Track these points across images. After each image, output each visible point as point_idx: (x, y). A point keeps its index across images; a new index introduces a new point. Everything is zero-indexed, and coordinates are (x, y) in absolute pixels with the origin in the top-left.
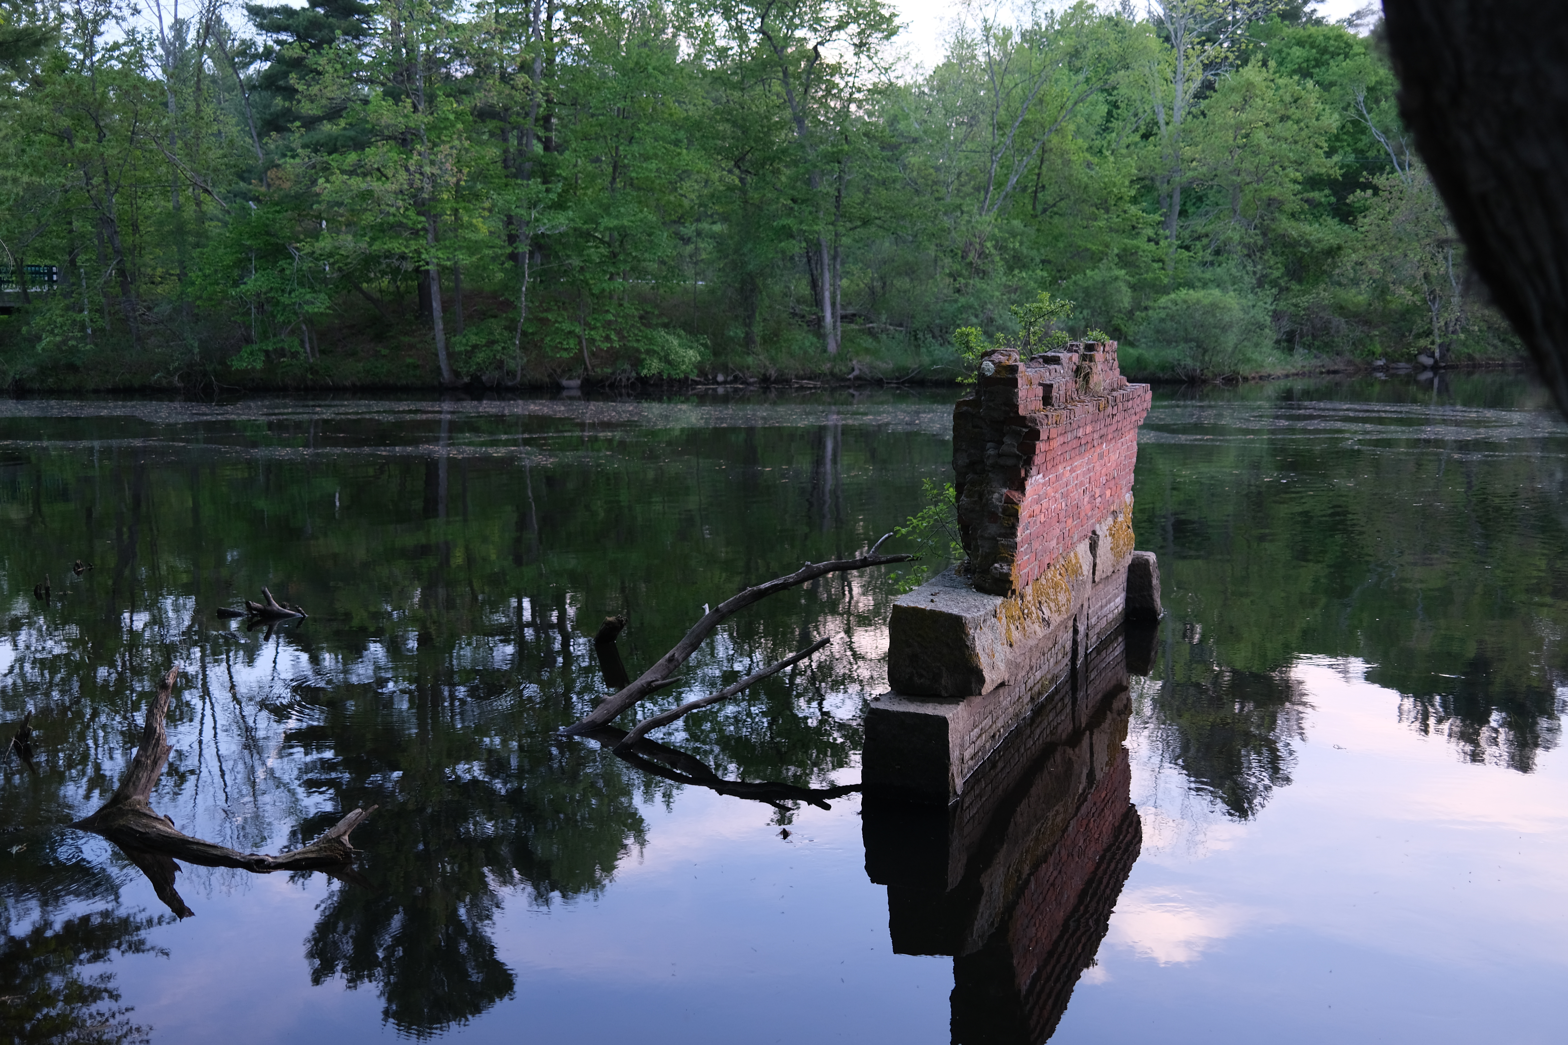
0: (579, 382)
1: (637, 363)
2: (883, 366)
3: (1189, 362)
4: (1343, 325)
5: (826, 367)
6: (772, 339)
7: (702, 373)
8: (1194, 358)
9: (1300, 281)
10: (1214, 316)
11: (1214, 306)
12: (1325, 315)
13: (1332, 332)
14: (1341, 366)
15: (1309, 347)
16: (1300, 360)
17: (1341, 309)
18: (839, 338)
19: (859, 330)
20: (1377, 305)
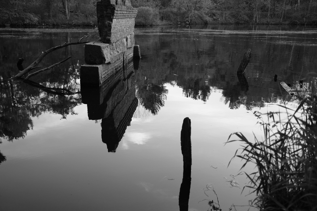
0: (10, 25)
1: (23, 20)
2: (80, 22)
3: (143, 22)
4: (172, 15)
5: (67, 22)
6: (54, 16)
7: (39, 23)
8: (144, 21)
9: (164, 7)
10: (148, 12)
11: (148, 10)
12: (169, 13)
13: (170, 17)
14: (172, 24)
15: (166, 20)
16: (164, 22)
17: (172, 12)
18: (70, 16)
19: (74, 15)
20: (179, 11)
